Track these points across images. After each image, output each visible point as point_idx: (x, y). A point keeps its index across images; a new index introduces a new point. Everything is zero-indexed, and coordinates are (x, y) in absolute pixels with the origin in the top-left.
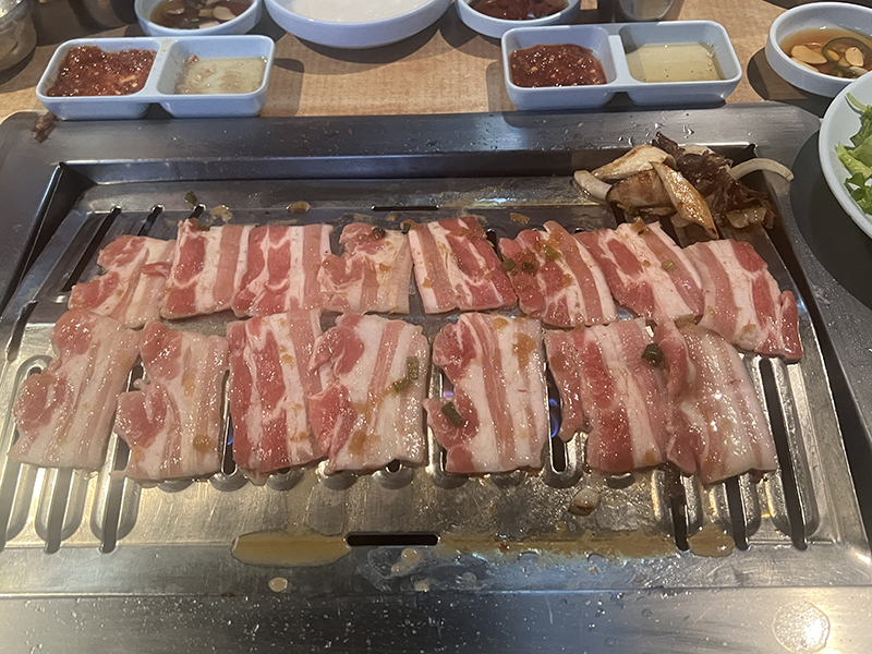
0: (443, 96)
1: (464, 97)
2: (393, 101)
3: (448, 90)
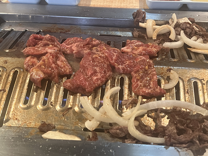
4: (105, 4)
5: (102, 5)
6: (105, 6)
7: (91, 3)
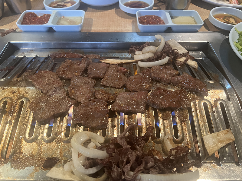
0: (119, 28)
1: (126, 28)
2: (106, 29)
3: (121, 26)
4: (104, 29)
5: (101, 30)
6: (104, 30)
7: (92, 28)
